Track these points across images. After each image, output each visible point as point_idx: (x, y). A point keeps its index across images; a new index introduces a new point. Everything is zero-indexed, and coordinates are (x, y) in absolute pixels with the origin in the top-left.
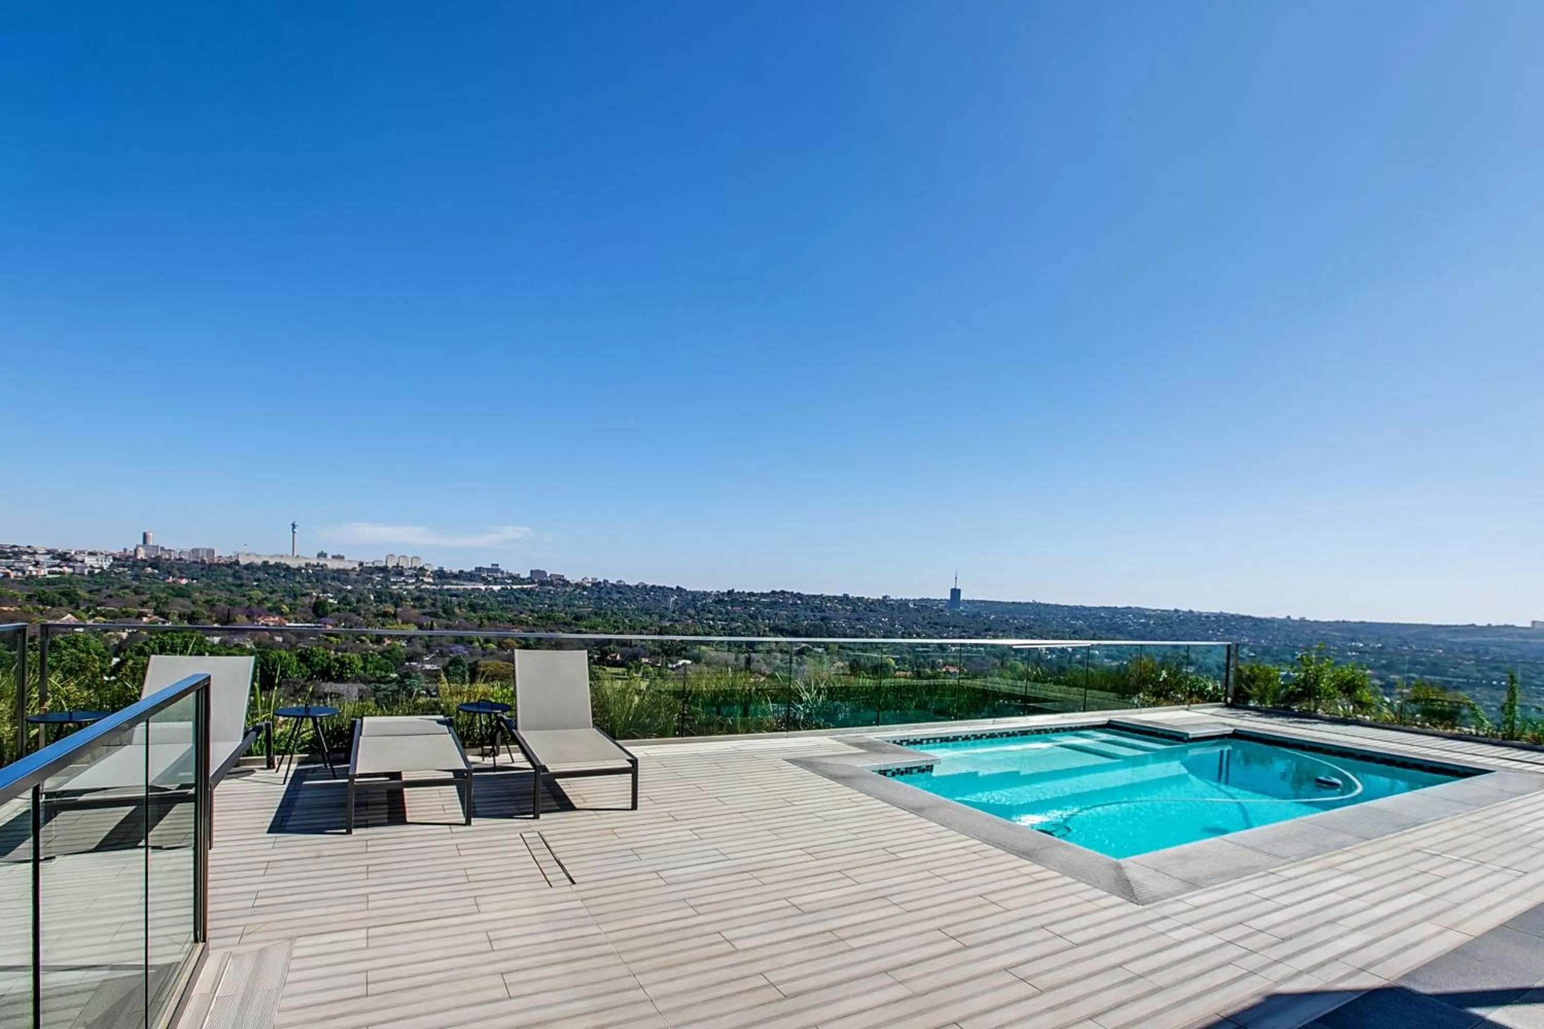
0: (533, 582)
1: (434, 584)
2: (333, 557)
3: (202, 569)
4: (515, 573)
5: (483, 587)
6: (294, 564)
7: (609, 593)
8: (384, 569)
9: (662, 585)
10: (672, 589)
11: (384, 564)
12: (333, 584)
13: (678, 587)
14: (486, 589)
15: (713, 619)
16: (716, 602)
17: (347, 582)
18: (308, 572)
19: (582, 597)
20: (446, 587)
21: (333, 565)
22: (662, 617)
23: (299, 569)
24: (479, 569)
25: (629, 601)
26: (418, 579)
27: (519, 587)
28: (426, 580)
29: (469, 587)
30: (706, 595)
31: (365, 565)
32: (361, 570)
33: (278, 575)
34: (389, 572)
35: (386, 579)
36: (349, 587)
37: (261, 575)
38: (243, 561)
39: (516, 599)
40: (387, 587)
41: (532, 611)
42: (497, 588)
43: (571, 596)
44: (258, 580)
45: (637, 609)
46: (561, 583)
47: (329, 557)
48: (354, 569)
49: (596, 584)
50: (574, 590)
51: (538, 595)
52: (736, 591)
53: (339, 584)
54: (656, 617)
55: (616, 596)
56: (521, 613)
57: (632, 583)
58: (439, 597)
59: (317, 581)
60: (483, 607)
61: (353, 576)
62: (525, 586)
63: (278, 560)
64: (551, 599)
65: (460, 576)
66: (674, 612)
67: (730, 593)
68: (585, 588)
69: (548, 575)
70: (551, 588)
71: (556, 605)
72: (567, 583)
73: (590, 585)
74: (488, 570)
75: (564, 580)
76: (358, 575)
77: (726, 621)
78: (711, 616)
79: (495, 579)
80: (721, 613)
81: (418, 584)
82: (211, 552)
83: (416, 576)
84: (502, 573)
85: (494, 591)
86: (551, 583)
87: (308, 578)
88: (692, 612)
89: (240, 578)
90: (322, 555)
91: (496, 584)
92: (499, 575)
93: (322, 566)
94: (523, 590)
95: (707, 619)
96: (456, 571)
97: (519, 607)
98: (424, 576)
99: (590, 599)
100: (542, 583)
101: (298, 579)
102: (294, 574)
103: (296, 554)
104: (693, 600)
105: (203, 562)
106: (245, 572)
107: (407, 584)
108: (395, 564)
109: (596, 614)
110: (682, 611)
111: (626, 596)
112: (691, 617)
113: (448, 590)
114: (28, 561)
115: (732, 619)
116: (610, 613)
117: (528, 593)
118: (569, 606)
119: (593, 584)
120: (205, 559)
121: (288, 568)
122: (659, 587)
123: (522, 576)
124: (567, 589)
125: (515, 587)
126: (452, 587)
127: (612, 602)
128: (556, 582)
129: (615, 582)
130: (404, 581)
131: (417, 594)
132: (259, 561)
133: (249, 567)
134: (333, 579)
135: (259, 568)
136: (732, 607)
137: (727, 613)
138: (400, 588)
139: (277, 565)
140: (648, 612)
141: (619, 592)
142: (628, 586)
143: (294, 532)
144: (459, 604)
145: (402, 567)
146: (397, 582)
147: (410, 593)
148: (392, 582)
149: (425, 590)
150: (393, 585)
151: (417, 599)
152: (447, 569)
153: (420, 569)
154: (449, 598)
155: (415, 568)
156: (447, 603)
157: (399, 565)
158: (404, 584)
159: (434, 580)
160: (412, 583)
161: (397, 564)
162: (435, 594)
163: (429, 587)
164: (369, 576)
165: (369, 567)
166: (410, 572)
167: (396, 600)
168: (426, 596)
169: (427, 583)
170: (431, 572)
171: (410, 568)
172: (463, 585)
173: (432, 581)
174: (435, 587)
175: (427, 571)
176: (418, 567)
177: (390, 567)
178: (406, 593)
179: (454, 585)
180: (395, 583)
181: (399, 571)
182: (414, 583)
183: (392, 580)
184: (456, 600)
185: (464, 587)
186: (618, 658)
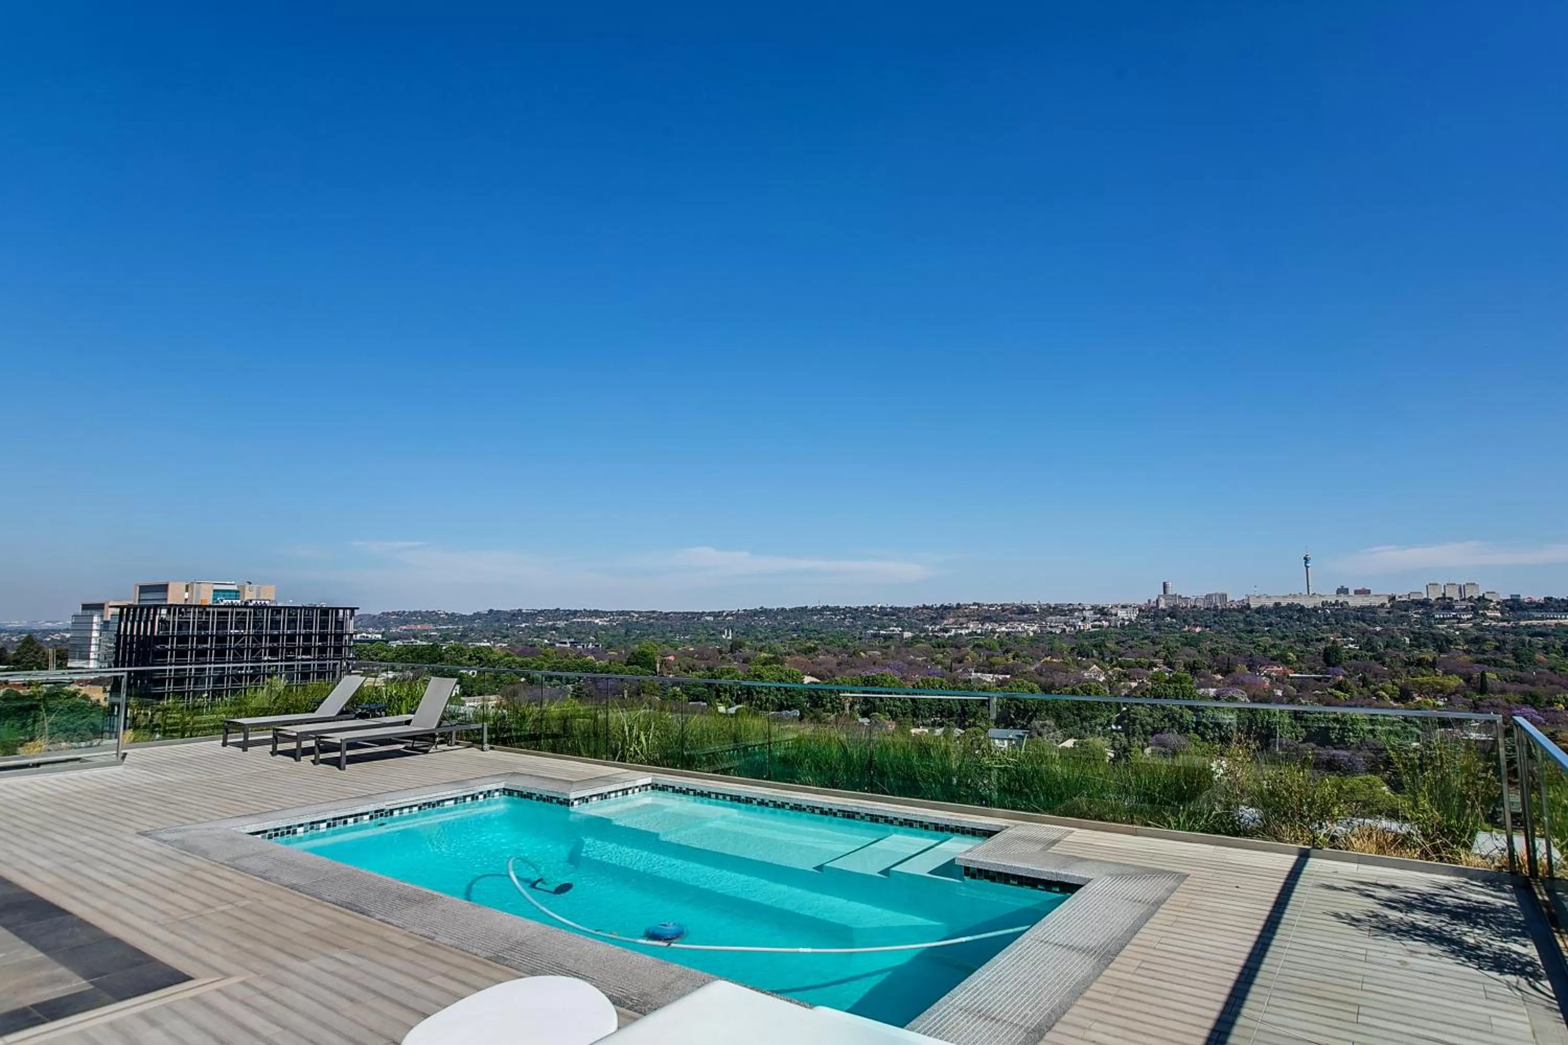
1: (1503, 621)
2: (1357, 592)
3: (1215, 616)
6: (1308, 604)
8: (1425, 603)
11: (1425, 596)
12: (1357, 625)
17: (1375, 622)
18: (1325, 613)
20: (1523, 623)
21: (1356, 602)
23: (1315, 609)
26: (1476, 613)
28: (1490, 614)
31: (1398, 599)
32: (1392, 606)
33: (1291, 618)
34: (1432, 606)
35: (1429, 616)
36: (1378, 629)
37: (1273, 619)
38: (1254, 605)
40: (1431, 626)
44: (1270, 625)
47: (1351, 593)
48: (1383, 605)
53: (1364, 624)
58: (1512, 637)
59: (1337, 623)
61: (1382, 613)
63: (1290, 601)
65: (1548, 605)
76: (1389, 613)
81: (1478, 621)
82: (1223, 597)
83: (1473, 608)
87: (1326, 619)
89: (1250, 623)
90: (1343, 591)
93: (1342, 604)
96: (1539, 598)
98: (1488, 609)
101: (1314, 621)
102: (1309, 616)
103: (1311, 593)
105: (1216, 607)
106: (1257, 616)
107: (1460, 621)
108: (1441, 596)
113: (1528, 627)
114: (1078, 617)
120: (1219, 604)
121: (1302, 609)
126: (1534, 622)
130: (1454, 617)
131: (1476, 633)
132: (1270, 604)
133: (1260, 610)
134: (1357, 619)
135: (1270, 611)
138: (1449, 627)
139: (1290, 607)
143: (1307, 567)
144: (1545, 648)
145: (1451, 599)
146: (1444, 619)
147: (1464, 632)
148: (1436, 619)
149: (1488, 628)
150: (1439, 623)
151: (1476, 641)
152: (1524, 597)
153: (1479, 599)
154: (1527, 638)
155: (1471, 598)
156: (1524, 645)
157: (1447, 595)
158: (1455, 621)
159: (1501, 613)
160: (1468, 619)
161: (1444, 594)
162: (1504, 633)
163: (1494, 623)
164: (1404, 613)
165: (1403, 602)
166: (1464, 605)
167: (1443, 644)
168: (1490, 637)
169: (1491, 619)
170: (1498, 603)
171: (1464, 600)
172: (1554, 618)
173: (1499, 615)
174: (1505, 624)
175: (1491, 601)
176: (1476, 597)
177: (1433, 599)
178: (1457, 633)
179: (1537, 619)
180: (1442, 621)
181: (1446, 604)
182: (1471, 619)
183: (1437, 616)
184: (1540, 641)
185: (1556, 621)
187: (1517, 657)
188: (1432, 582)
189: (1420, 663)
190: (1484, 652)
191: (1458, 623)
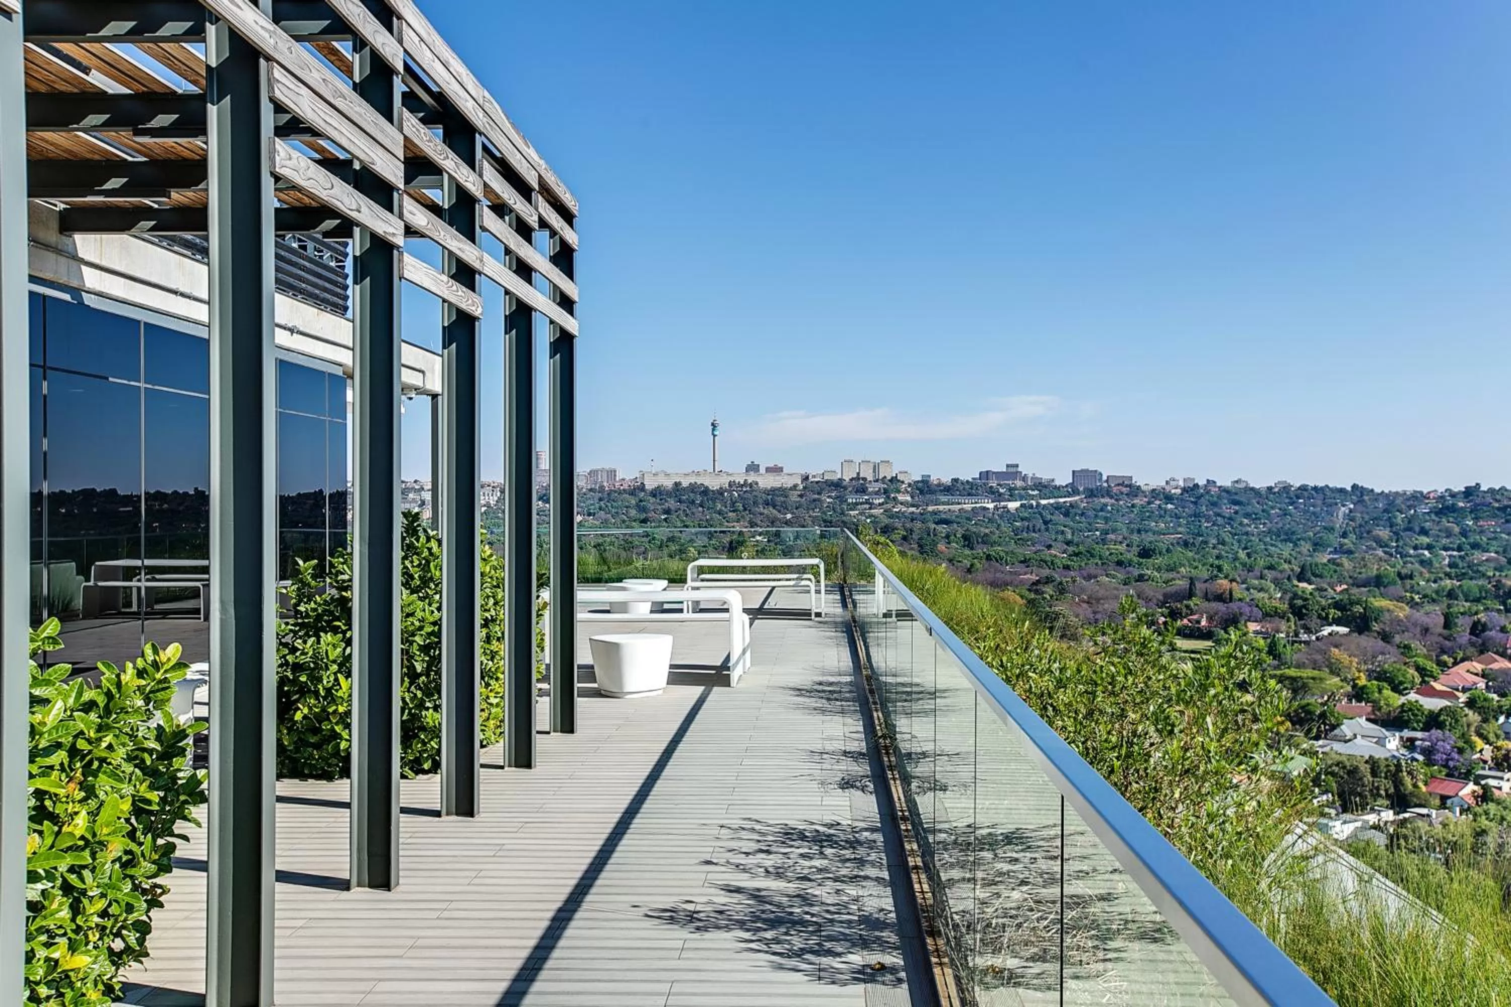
0: (1075, 492)
1: (913, 506)
2: (768, 470)
3: (600, 500)
4: (1044, 475)
5: (991, 506)
6: (713, 484)
7: (1214, 504)
8: (837, 485)
9: (1321, 484)
10: (1342, 491)
11: (839, 476)
12: (766, 511)
13: (1355, 487)
14: (996, 508)
15: (1429, 547)
16: (1439, 512)
17: (785, 508)
18: (732, 495)
19: (1163, 514)
20: (930, 508)
21: (766, 482)
22: (1318, 545)
23: (721, 492)
24: (985, 475)
25: (1254, 517)
26: (888, 497)
27: (1052, 501)
28: (901, 497)
29: (968, 507)
30: (1418, 497)
31: (811, 479)
32: (805, 488)
33: (693, 502)
34: (845, 488)
35: (841, 499)
36: (789, 516)
37: (672, 503)
38: (650, 485)
39: (1046, 523)
40: (843, 513)
41: (1068, 543)
42: (1013, 505)
43: (1145, 515)
44: (667, 512)
45: (1270, 531)
46: (1125, 490)
47: (762, 470)
48: (795, 487)
49: (1191, 490)
50: (1149, 503)
51: (1083, 514)
52: (1484, 488)
53: (775, 511)
54: (1305, 547)
55: (1227, 510)
56: (1049, 547)
57: (1259, 483)
58: (918, 525)
59: (745, 509)
60: (985, 540)
61: (794, 497)
62: (1062, 500)
63: (693, 480)
64: (1107, 519)
65: (954, 488)
66: (1344, 535)
67: (1469, 492)
68: (1169, 498)
69: (1104, 478)
70: (1106, 500)
71: (1114, 531)
72: (1134, 491)
73: (1179, 491)
74: (998, 475)
75: (1130, 486)
76: (801, 496)
77: (1459, 549)
78: (1425, 540)
79: (1011, 489)
80: (1449, 534)
81: (889, 506)
82: (612, 473)
83: (886, 491)
84: (1024, 479)
85: (1008, 511)
86: (1108, 493)
87: (733, 503)
88: (1384, 533)
89: (644, 510)
90: (753, 468)
91: (1012, 498)
92: (1019, 483)
93: (751, 485)
94: (1057, 507)
95: (1415, 548)
96: (947, 480)
97: (1047, 537)
98: (899, 492)
99: (1178, 517)
100: (1091, 494)
101: (719, 506)
102: (714, 500)
103: (717, 470)
104: (1386, 511)
105: (602, 487)
106: (652, 500)
107: (872, 506)
108: (855, 476)
109: (1186, 544)
110: (1363, 532)
111: (1249, 509)
112: (1381, 544)
113: (934, 513)
114: (414, 501)
115: (1475, 546)
116: (1214, 541)
117: (1066, 510)
118: (1139, 531)
119: (1184, 490)
120: (605, 484)
121: (706, 491)
122: (1315, 488)
123: (1057, 483)
124: (1136, 501)
125: (1043, 502)
126: (941, 508)
127: (1220, 520)
128: (1115, 490)
129: (1227, 483)
130: (867, 502)
131: (886, 521)
132: (668, 483)
133: (657, 493)
134: (767, 503)
135: (669, 494)
136: (1476, 519)
137: (1464, 533)
138: (861, 514)
139: (693, 488)
140: (1289, 537)
141: (1236, 503)
142: (1253, 489)
143: (714, 436)
144: (948, 536)
145: (865, 479)
146: (857, 504)
147: (875, 521)
148: (849, 504)
149: (897, 515)
150: (851, 509)
151: (885, 530)
152: (934, 479)
153: (891, 480)
154: (933, 526)
155: (884, 479)
156: (929, 535)
157: (861, 475)
158: (867, 506)
159: (912, 497)
160: (880, 504)
161: (858, 474)
162: (912, 520)
163: (904, 509)
164: (816, 496)
165: (817, 482)
166: (877, 487)
168: (899, 525)
169: (902, 504)
170: (910, 485)
171: (877, 481)
172: (958, 503)
173: (909, 498)
174: (914, 509)
175: (903, 482)
176: (889, 478)
177: (847, 480)
178: (868, 521)
179: (944, 504)
180: (854, 506)
181: (860, 486)
182: (882, 504)
183: (850, 501)
184: (943, 529)
185: (960, 507)
186: (1204, 623)
187: (922, 548)
188: (847, 459)
191: (870, 508)
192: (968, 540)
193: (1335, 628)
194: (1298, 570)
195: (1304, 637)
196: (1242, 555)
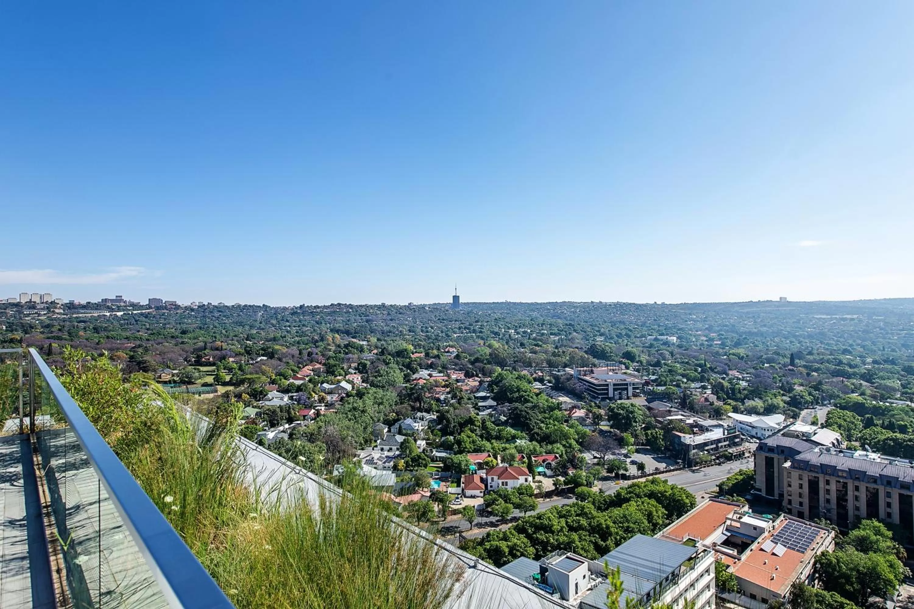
0: (150, 308)
1: (64, 314)
4: (135, 301)
5: (108, 314)
7: (211, 312)
8: (17, 305)
9: (252, 304)
10: (259, 307)
11: (18, 301)
13: (264, 305)
14: (111, 315)
15: (289, 326)
16: (292, 314)
19: (190, 316)
20: (74, 316)
22: (252, 327)
24: (105, 300)
25: (227, 317)
26: (50, 311)
27: (139, 312)
28: (57, 311)
29: (96, 315)
30: (285, 309)
34: (22, 306)
35: (20, 312)
39: (136, 321)
40: (21, 318)
41: (148, 329)
42: (119, 314)
43: (182, 317)
45: (233, 322)
46: (173, 307)
49: (202, 306)
50: (184, 312)
51: (154, 317)
52: (306, 306)
54: (247, 328)
55: (217, 314)
56: (139, 331)
57: (229, 303)
58: (68, 323)
60: (106, 329)
62: (144, 311)
64: (165, 319)
65: (88, 306)
66: (261, 323)
67: (301, 307)
68: (192, 310)
69: (164, 302)
70: (165, 311)
71: (169, 324)
72: (177, 307)
73: (197, 307)
74: (112, 300)
75: (176, 305)
77: (299, 327)
78: (288, 324)
79: (118, 307)
80: (295, 322)
81: (50, 315)
83: (48, 308)
84: (125, 302)
85: (117, 316)
86: (166, 308)
88: (274, 322)
91: (119, 310)
92: (122, 304)
94: (142, 314)
95: (285, 327)
96: (84, 302)
97: (137, 327)
98: (55, 308)
99: (196, 317)
100: (158, 308)
104: (275, 314)
107: (39, 315)
108: (28, 300)
109: (200, 328)
110: (267, 322)
111: (225, 314)
112: (273, 325)
113: (77, 318)
115: (304, 325)
116: (212, 327)
117: (146, 316)
118: (180, 323)
119: (199, 307)
122: (250, 306)
123: (141, 304)
124: (178, 311)
125: (135, 312)
126: (81, 315)
127: (214, 318)
128: (169, 307)
129: (216, 304)
130: (36, 313)
131: (48, 322)
136: (304, 316)
137: (300, 321)
138: (32, 319)
140: (241, 324)
141: (220, 311)
142: (226, 306)
144: (85, 328)
145: (35, 302)
146: (30, 314)
147: (41, 322)
148: (25, 314)
149: (55, 319)
150: (26, 317)
151: (48, 326)
152: (76, 302)
153: (51, 303)
154: (76, 324)
155: (47, 302)
156: (74, 328)
157: (32, 300)
158: (37, 315)
159: (64, 311)
160: (44, 314)
161: (31, 300)
162: (64, 321)
163: (59, 316)
164: (3, 311)
165: (3, 304)
166: (42, 306)
167: (27, 329)
168: (57, 324)
169: (58, 314)
170: (62, 305)
171: (43, 303)
172: (90, 313)
173: (62, 311)
174: (65, 316)
175: (58, 304)
176: (50, 301)
177: (24, 302)
178: (37, 322)
179: (82, 313)
180: (28, 315)
181: (31, 305)
182: (46, 314)
183: (25, 313)
184: (82, 325)
185: (91, 315)
186: (211, 359)
187: (70, 334)
188: (24, 292)
189: (12, 341)
190: (52, 332)
191: (38, 316)
192: (96, 330)
193: (262, 358)
194: (246, 336)
195: (251, 362)
196: (224, 331)
